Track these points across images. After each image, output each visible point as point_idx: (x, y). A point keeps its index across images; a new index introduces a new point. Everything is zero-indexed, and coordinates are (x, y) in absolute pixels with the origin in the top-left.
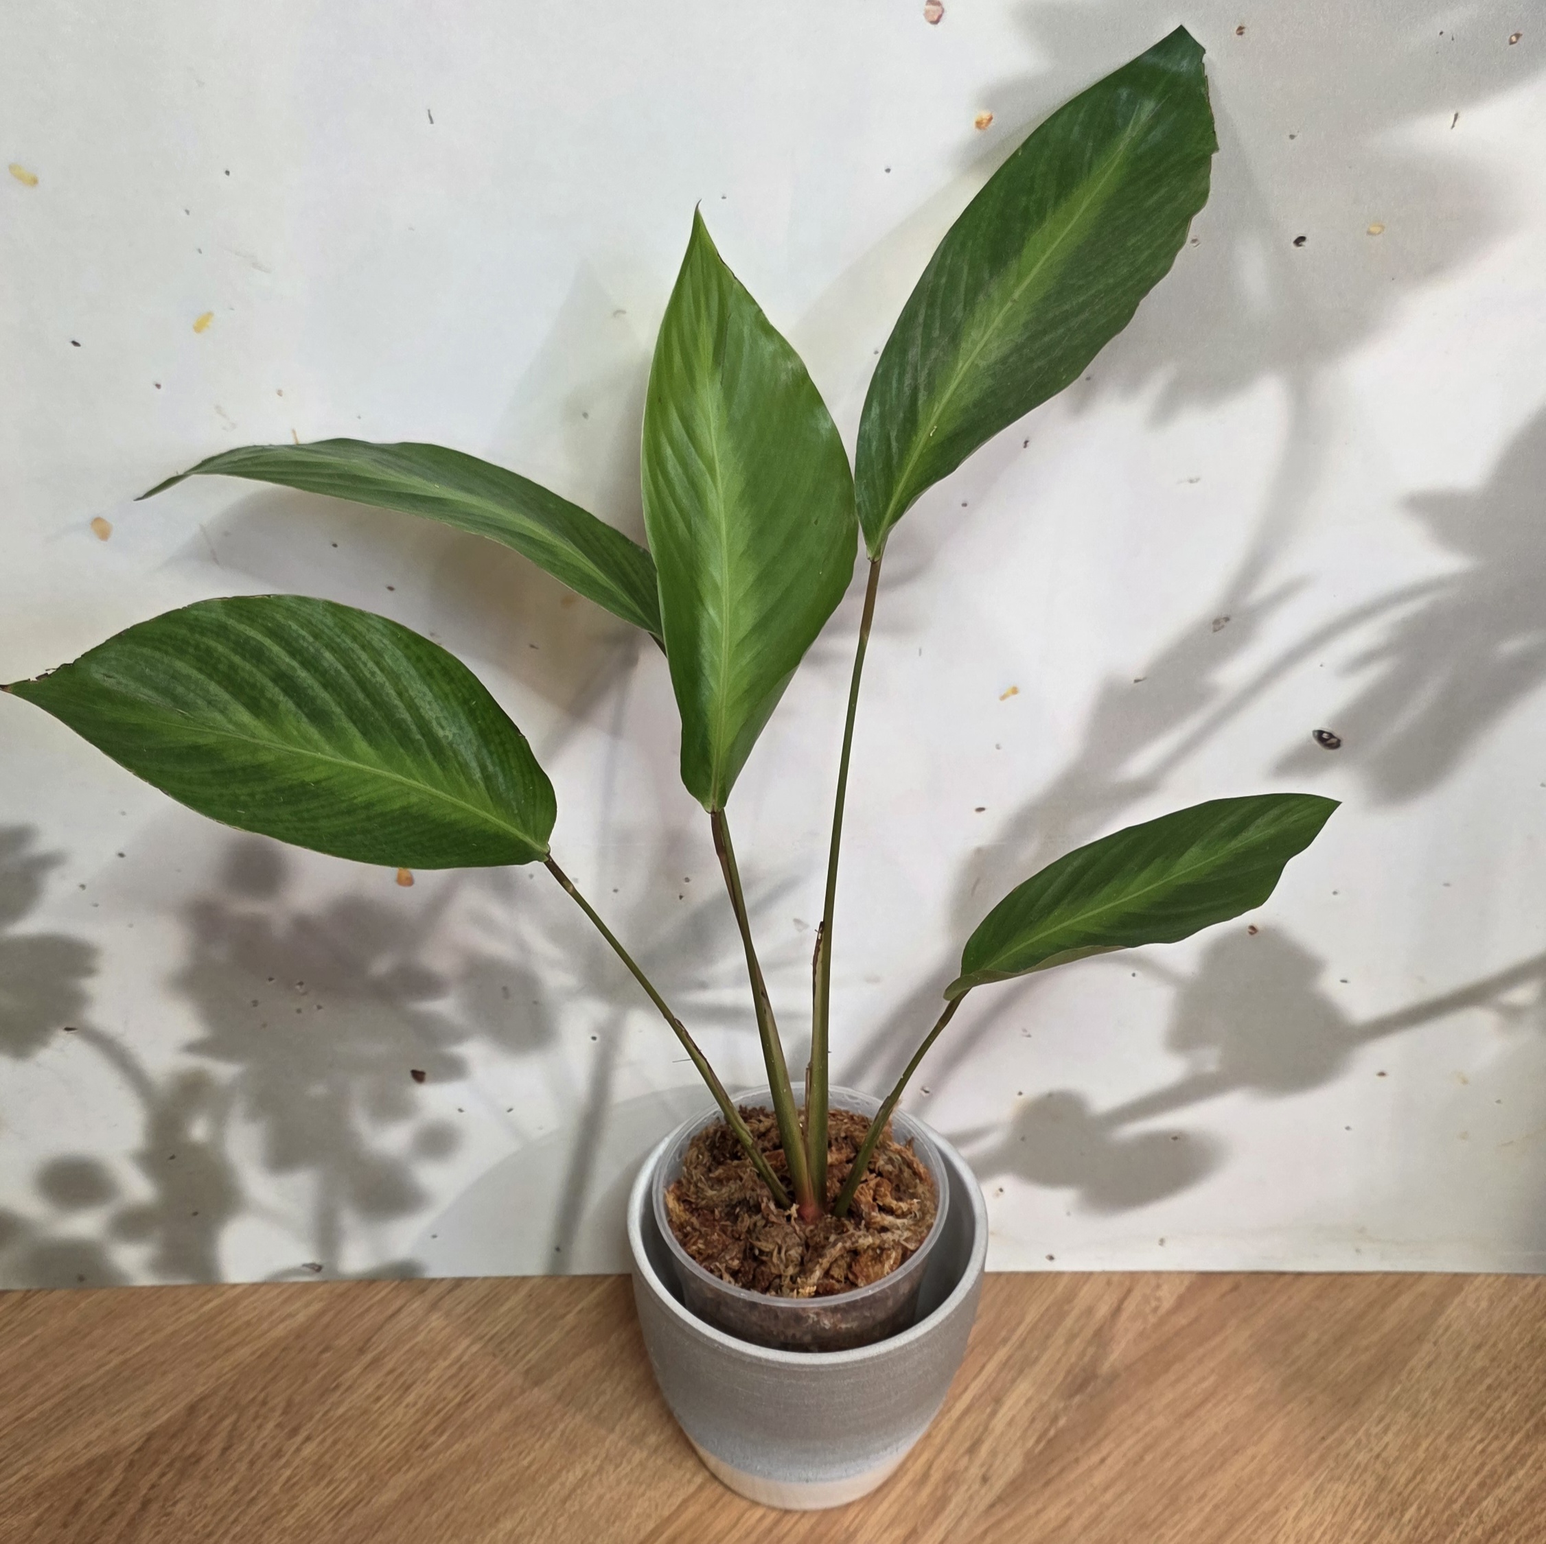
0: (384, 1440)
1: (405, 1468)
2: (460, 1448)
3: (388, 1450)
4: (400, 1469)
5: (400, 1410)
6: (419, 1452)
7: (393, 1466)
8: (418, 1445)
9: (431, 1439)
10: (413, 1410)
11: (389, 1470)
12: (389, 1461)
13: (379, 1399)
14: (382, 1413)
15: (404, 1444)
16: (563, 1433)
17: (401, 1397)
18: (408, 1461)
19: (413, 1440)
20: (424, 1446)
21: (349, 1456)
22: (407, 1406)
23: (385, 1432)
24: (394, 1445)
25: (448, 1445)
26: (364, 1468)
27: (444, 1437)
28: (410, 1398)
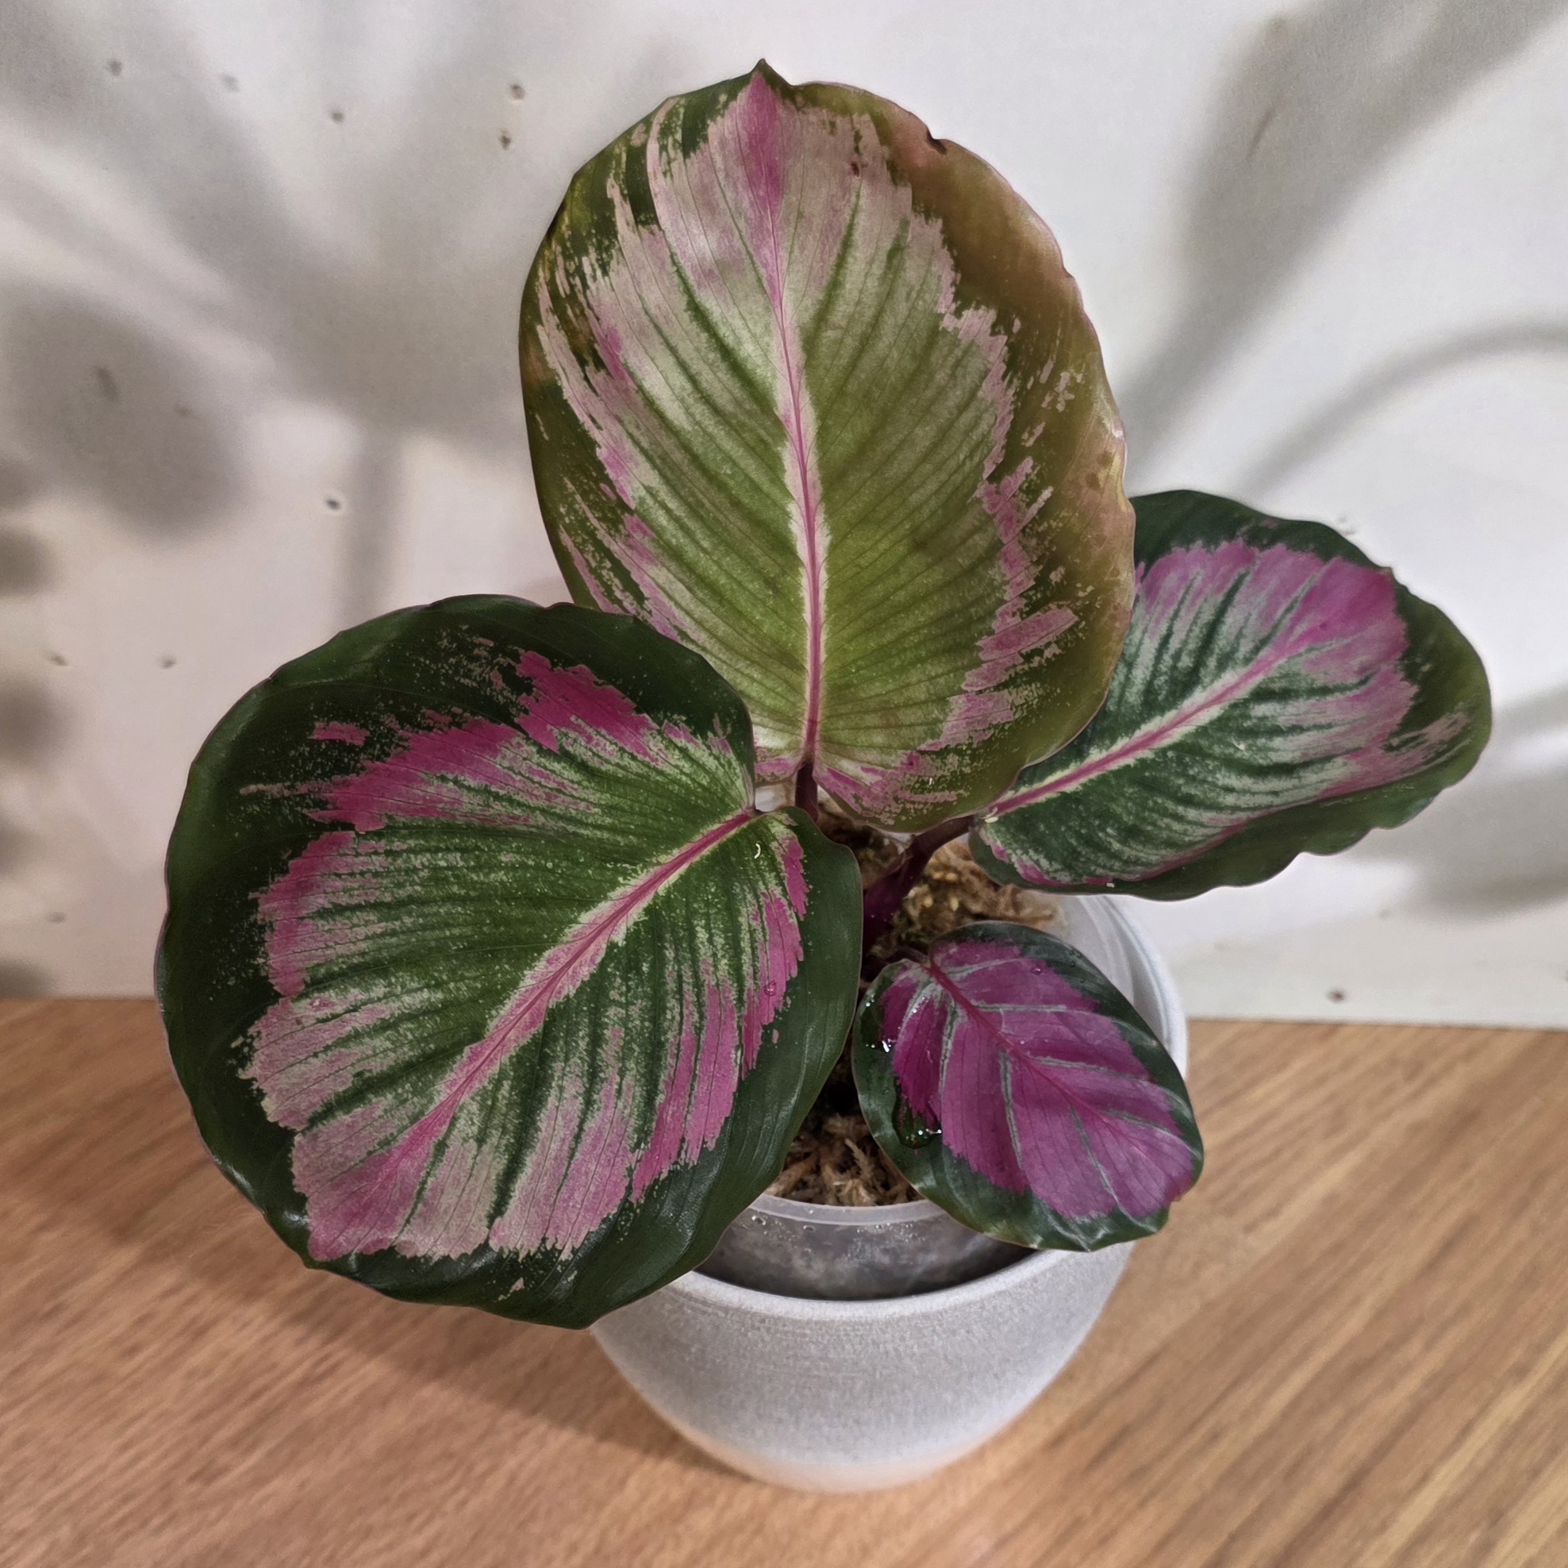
0: (125, 1447)
1: (156, 1522)
2: (283, 1487)
3: (131, 1473)
4: (144, 1523)
5: (174, 1382)
6: (194, 1487)
7: (131, 1514)
8: (194, 1470)
9: (224, 1459)
10: (201, 1385)
11: (122, 1522)
12: (126, 1500)
13: (133, 1351)
14: (134, 1386)
15: (165, 1464)
16: (512, 1479)
17: (181, 1352)
18: (166, 1504)
19: (188, 1456)
20: (207, 1474)
21: (45, 1477)
22: (191, 1374)
23: (133, 1430)
24: (144, 1463)
25: (259, 1480)
26: (70, 1510)
27: (254, 1458)
28: (200, 1357)
